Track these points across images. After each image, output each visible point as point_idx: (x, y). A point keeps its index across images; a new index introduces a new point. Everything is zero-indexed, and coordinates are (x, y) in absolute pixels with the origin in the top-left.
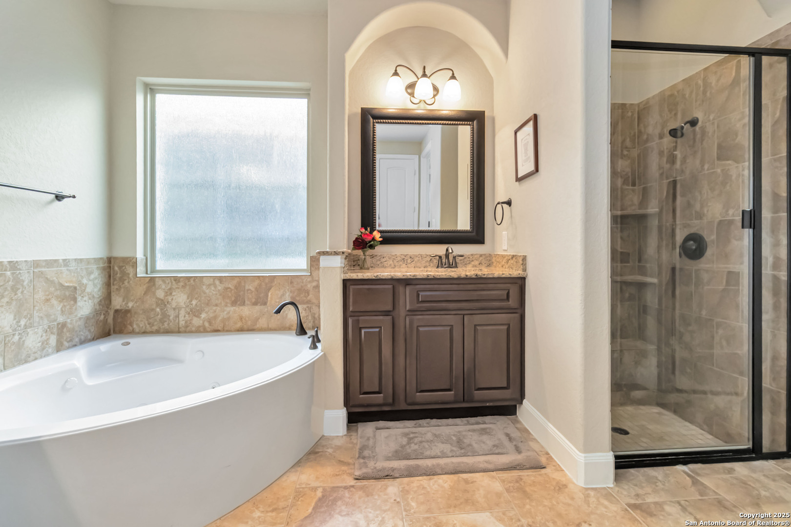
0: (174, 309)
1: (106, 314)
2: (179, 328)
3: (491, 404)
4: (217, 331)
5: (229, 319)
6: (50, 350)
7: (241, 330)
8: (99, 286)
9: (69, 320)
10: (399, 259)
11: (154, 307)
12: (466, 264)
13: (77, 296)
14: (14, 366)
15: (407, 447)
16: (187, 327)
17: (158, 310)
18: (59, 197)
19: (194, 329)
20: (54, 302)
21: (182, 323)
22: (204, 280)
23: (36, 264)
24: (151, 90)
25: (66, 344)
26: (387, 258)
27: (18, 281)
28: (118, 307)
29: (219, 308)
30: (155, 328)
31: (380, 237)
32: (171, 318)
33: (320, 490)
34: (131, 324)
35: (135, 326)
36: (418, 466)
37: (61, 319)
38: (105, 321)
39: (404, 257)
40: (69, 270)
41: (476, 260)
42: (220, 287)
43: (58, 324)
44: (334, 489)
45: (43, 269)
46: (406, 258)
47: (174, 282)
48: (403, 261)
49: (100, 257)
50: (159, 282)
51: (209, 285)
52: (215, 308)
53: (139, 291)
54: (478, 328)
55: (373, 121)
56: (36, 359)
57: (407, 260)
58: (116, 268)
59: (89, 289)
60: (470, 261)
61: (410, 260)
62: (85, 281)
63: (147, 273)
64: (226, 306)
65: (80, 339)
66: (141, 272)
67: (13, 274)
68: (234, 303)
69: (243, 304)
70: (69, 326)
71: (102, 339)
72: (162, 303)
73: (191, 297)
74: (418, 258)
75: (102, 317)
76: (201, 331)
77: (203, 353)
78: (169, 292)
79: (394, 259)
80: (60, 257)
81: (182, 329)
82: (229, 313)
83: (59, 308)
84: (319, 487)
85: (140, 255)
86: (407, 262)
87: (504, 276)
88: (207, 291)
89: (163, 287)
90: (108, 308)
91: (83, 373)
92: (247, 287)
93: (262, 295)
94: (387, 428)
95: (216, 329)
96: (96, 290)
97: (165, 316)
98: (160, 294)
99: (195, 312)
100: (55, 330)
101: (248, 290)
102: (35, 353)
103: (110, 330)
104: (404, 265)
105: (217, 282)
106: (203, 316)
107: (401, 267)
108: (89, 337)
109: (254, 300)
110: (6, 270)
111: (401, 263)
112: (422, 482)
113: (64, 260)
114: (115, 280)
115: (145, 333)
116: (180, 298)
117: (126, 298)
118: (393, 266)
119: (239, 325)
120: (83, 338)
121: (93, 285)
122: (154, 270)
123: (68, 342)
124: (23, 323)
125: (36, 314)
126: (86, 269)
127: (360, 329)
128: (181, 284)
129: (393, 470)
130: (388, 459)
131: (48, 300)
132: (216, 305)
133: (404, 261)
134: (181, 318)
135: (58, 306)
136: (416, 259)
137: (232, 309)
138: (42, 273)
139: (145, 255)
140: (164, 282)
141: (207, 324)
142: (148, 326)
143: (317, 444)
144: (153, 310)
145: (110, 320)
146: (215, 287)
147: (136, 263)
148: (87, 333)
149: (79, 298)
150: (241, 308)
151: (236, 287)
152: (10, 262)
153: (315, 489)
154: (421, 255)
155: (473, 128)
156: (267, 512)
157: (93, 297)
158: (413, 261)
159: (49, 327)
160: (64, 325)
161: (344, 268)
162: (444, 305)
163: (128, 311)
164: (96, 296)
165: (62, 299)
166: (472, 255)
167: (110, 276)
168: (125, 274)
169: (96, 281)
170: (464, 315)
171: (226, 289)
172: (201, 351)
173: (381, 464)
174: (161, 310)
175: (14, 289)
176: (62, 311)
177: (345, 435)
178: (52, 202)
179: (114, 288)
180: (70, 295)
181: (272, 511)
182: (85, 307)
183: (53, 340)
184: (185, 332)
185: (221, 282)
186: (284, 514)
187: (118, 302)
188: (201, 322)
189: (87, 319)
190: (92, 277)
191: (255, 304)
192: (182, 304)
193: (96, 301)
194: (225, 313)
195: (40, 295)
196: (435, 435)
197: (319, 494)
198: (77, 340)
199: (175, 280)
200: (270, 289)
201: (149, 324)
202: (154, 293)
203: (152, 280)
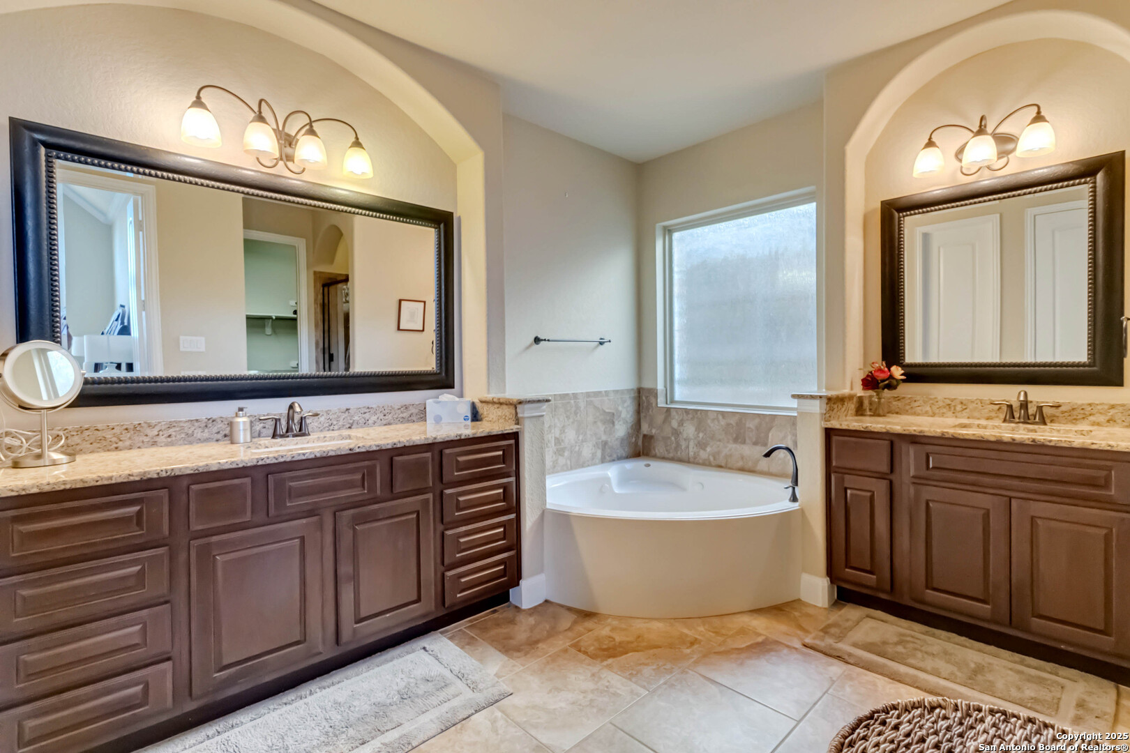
0: (685, 440)
1: (637, 437)
2: (689, 458)
3: (1070, 649)
4: (720, 467)
5: (731, 456)
6: (597, 461)
7: (742, 470)
8: (631, 413)
9: (609, 440)
10: (941, 404)
11: (670, 435)
12: (1075, 419)
13: (614, 420)
14: (576, 468)
15: (891, 646)
16: (695, 458)
17: (673, 438)
18: (601, 343)
19: (701, 461)
20: (599, 424)
21: (691, 454)
22: (709, 413)
23: (588, 395)
24: (669, 231)
25: (608, 458)
26: (921, 402)
27: (578, 408)
28: (645, 433)
29: (722, 444)
30: (671, 455)
31: (902, 375)
32: (683, 447)
33: (763, 638)
34: (655, 450)
35: (657, 451)
36: (884, 666)
37: (604, 438)
38: (636, 444)
39: (950, 403)
40: (609, 399)
41: (1101, 413)
42: (723, 422)
43: (602, 441)
44: (777, 642)
45: (592, 399)
46: (953, 404)
47: (685, 414)
48: (948, 407)
49: (631, 388)
50: (673, 413)
51: (713, 420)
52: (718, 443)
53: (659, 419)
54: (1039, 522)
55: (899, 215)
56: (589, 466)
57: (955, 406)
58: (644, 398)
59: (623, 415)
60: (1084, 414)
61: (960, 406)
62: (620, 408)
63: (667, 403)
64: (728, 442)
65: (617, 456)
66: (661, 403)
67: (575, 402)
68: (736, 440)
69: (744, 442)
70: (610, 444)
71: (633, 459)
72: (676, 433)
73: (698, 430)
74: (974, 405)
75: (634, 439)
76: (706, 464)
77: (703, 486)
78: (681, 423)
79: (933, 404)
80: (603, 389)
81: (691, 460)
82: (730, 450)
83: (603, 429)
84: (764, 635)
85: (660, 386)
86: (955, 409)
87: (1094, 447)
88: (712, 425)
89: (677, 417)
90: (638, 432)
91: (614, 482)
92: (747, 425)
93: (762, 435)
94: (882, 621)
95: (720, 464)
96: (628, 416)
97: (678, 445)
98: (675, 424)
99: (702, 445)
100: (600, 446)
101: (749, 428)
102: (588, 461)
103: (640, 452)
104: (950, 414)
105: (720, 417)
106: (708, 449)
107: (945, 416)
108: (624, 455)
109: (754, 440)
110: (571, 399)
111: (945, 410)
112: (877, 680)
113: (606, 392)
114: (643, 407)
115: (664, 458)
116: (689, 430)
117: (651, 425)
118: (931, 413)
119: (740, 464)
120: (619, 455)
121: (626, 412)
122: (673, 401)
123: (609, 457)
124: (581, 438)
125: (588, 432)
126: (622, 398)
127: (846, 489)
128: (690, 416)
129: (850, 655)
130: (855, 645)
131: (595, 422)
132: (720, 440)
133: (950, 408)
134: (691, 449)
135: (602, 428)
136: (971, 406)
137: (734, 446)
138: (591, 401)
139: (665, 387)
140: (677, 412)
141: (712, 459)
142: (666, 453)
143: (788, 604)
144: (669, 438)
145: (640, 443)
146: (718, 421)
147: (657, 394)
148: (623, 452)
149: (616, 422)
150: (742, 446)
151: (737, 424)
152: (573, 394)
153: (760, 635)
154: (981, 401)
155: (1095, 187)
156: (709, 631)
157: (627, 422)
158: (966, 409)
159: (596, 443)
160: (605, 444)
161: (825, 414)
162: (972, 478)
163: (652, 437)
164: (629, 421)
165: (604, 422)
166: (1090, 405)
167: (639, 405)
168: (649, 404)
169: (629, 409)
170: (1010, 498)
171: (728, 425)
172: (701, 484)
173: (844, 647)
174: (676, 439)
175: (576, 413)
176: (605, 432)
177: (825, 608)
178: (597, 346)
179: (642, 415)
180: (610, 419)
181: (713, 632)
182: (621, 430)
183: (599, 453)
184: (694, 463)
185: (724, 417)
186: (720, 639)
187: (645, 428)
188: (707, 455)
189: (622, 440)
190: (626, 405)
191: (755, 444)
192: (691, 436)
193: (630, 425)
194: (728, 449)
195: (590, 419)
196: (946, 653)
197: (760, 639)
198: (615, 456)
199: (686, 412)
200: (770, 429)
201: (667, 451)
202: (670, 423)
203: (668, 410)
